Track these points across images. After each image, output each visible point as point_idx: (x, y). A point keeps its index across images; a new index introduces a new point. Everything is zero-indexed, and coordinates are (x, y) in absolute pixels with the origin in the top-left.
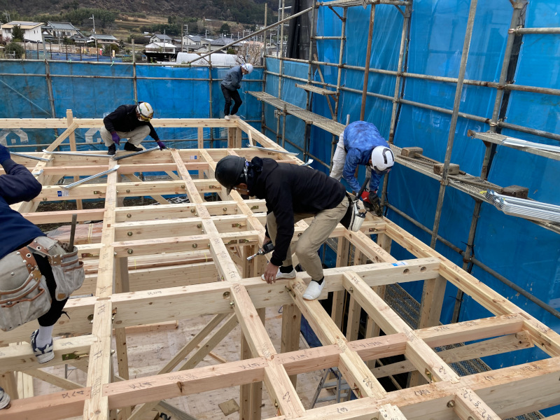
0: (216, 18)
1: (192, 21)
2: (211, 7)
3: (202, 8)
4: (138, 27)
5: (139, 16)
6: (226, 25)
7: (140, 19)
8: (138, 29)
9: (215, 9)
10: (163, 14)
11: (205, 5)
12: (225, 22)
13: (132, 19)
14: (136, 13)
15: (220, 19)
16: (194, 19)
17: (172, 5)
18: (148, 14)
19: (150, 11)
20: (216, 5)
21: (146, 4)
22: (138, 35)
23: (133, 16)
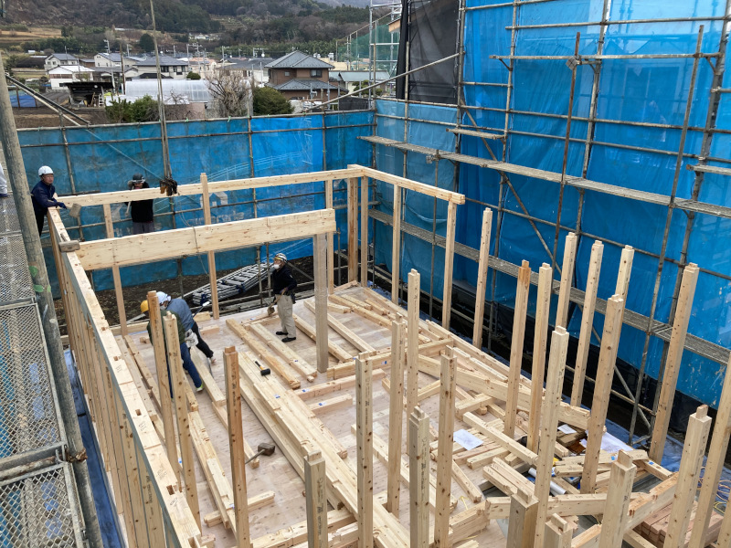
0: (130, 26)
1: (97, 32)
2: (121, 12)
3: (109, 13)
4: (18, 44)
5: (18, 29)
6: (147, 35)
7: (19, 33)
8: (18, 47)
9: (127, 14)
10: (52, 24)
11: (113, 9)
12: (144, 32)
13: (8, 33)
14: (12, 25)
15: (137, 28)
16: (100, 28)
17: (64, 11)
18: (30, 26)
19: (32, 21)
20: (128, 9)
21: (25, 12)
22: (21, 55)
23: (8, 29)
